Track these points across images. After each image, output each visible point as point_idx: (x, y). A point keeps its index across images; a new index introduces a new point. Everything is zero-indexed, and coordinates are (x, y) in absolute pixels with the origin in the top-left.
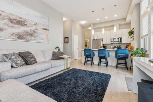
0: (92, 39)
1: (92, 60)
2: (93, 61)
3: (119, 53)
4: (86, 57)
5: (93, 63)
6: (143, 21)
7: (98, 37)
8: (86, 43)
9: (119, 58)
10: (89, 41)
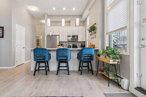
0: (46, 35)
1: (47, 65)
2: (48, 67)
3: (84, 54)
4: (37, 62)
5: (49, 70)
6: (108, 15)
7: (53, 32)
8: (38, 41)
9: (84, 60)
10: (41, 37)
